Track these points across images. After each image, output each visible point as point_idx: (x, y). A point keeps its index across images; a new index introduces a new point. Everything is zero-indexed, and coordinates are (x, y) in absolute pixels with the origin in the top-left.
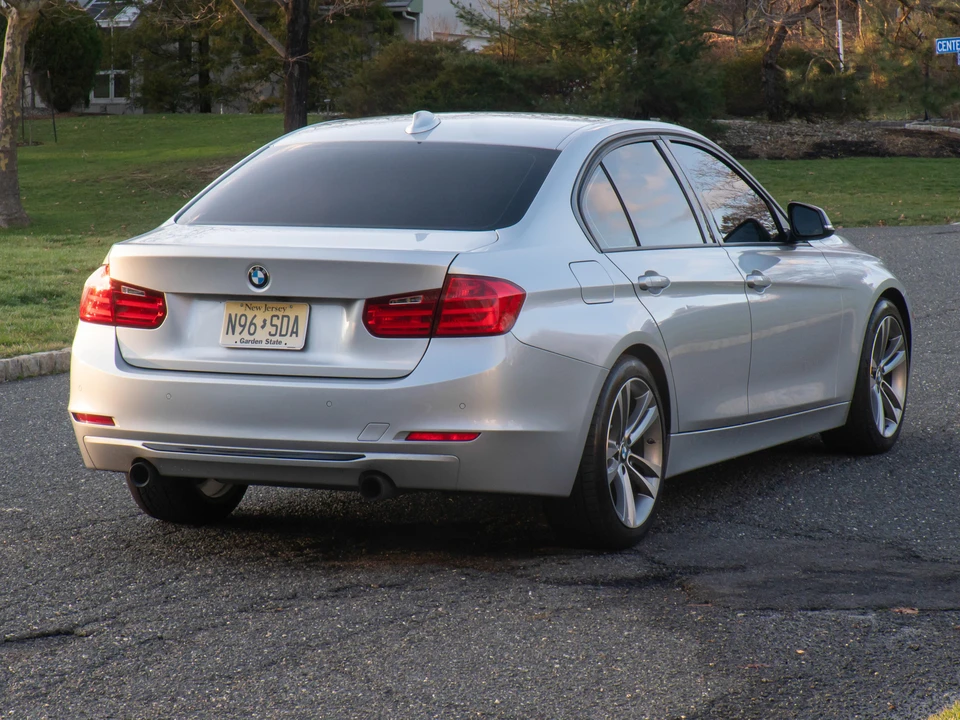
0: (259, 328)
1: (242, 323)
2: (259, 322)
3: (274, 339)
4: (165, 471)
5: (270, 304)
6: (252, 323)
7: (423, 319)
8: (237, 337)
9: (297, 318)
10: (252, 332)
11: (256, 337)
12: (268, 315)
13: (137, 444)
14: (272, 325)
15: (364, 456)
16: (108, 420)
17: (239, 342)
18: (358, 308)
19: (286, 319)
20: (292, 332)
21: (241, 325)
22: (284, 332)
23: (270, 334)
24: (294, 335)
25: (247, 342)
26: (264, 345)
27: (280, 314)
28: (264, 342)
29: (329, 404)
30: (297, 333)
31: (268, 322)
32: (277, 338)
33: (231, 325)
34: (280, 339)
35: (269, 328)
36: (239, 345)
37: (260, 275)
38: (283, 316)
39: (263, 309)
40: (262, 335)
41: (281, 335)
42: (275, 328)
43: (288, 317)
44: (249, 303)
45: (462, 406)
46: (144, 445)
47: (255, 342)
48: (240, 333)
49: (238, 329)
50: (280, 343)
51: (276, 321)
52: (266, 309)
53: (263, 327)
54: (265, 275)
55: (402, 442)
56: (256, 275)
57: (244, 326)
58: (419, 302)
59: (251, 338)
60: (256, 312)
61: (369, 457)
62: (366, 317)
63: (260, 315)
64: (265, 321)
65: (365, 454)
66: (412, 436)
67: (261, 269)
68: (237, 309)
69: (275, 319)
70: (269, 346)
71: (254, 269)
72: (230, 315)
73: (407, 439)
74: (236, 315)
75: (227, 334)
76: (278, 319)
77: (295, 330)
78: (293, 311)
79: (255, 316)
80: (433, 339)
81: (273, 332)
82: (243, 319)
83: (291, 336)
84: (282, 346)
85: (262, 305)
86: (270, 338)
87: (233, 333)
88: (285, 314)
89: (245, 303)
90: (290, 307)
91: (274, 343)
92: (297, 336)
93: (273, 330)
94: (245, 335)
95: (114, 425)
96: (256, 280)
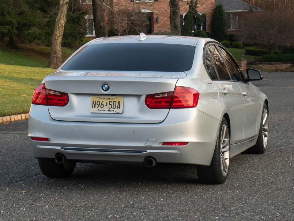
0: (105, 106)
1: (98, 104)
2: (104, 103)
3: (111, 109)
4: (68, 157)
5: (109, 97)
6: (102, 104)
7: (167, 102)
8: (96, 109)
9: (119, 102)
10: (102, 107)
11: (104, 109)
12: (108, 101)
13: (59, 148)
14: (110, 104)
15: (147, 151)
16: (47, 139)
17: (97, 111)
18: (143, 98)
19: (115, 103)
20: (118, 107)
21: (97, 105)
22: (114, 107)
25: (100, 111)
26: (107, 112)
27: (113, 101)
28: (107, 111)
29: (134, 132)
30: (119, 107)
31: (108, 104)
33: (94, 104)
34: (113, 109)
35: (108, 106)
37: (106, 86)
38: (114, 101)
39: (106, 99)
40: (106, 108)
41: (113, 108)
44: (100, 97)
45: (182, 133)
46: (61, 148)
47: (103, 110)
48: (98, 108)
49: (97, 106)
50: (113, 111)
51: (111, 103)
52: (107, 99)
53: (106, 105)
54: (108, 86)
55: (160, 145)
56: (105, 87)
57: (99, 105)
58: (166, 96)
59: (102, 109)
60: (103, 100)
61: (149, 151)
62: (146, 101)
63: (105, 101)
64: (107, 103)
65: (147, 150)
66: (165, 143)
67: (107, 85)
68: (96, 99)
69: (111, 102)
70: (109, 112)
71: (104, 84)
72: (93, 101)
73: (162, 145)
74: (96, 101)
75: (92, 108)
76: (112, 102)
77: (119, 106)
78: (117, 99)
79: (103, 101)
80: (170, 109)
81: (110, 107)
82: (98, 102)
83: (117, 108)
84: (114, 112)
85: (105, 97)
86: (109, 109)
87: (95, 108)
88: (114, 100)
89: (99, 97)
90: (117, 98)
91: (111, 111)
92: (119, 108)
93: (110, 106)
94: (100, 108)
95: (49, 141)
96: (104, 88)
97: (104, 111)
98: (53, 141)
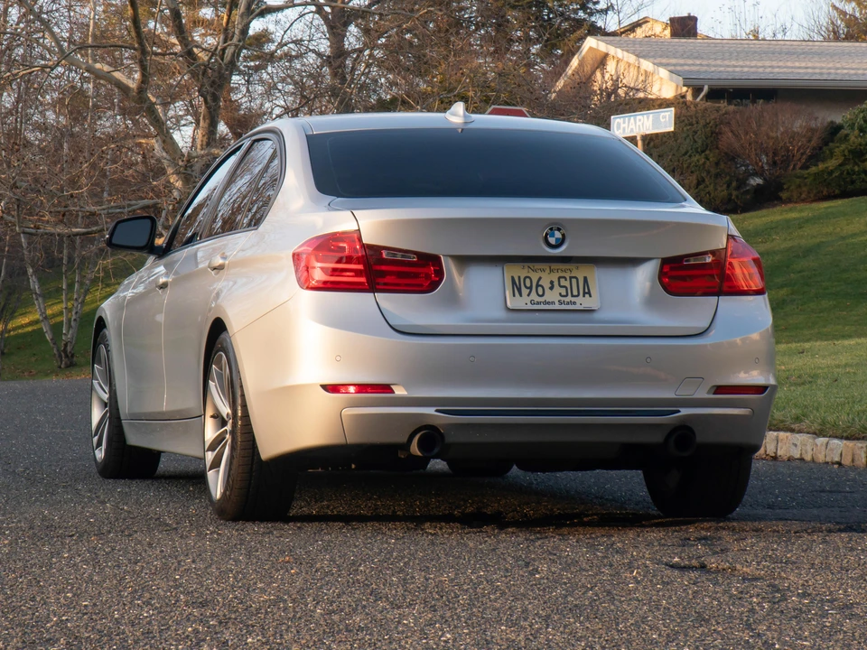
0: (547, 290)
1: (528, 284)
2: (545, 283)
3: (567, 299)
5: (554, 266)
6: (538, 285)
8: (526, 299)
9: (585, 279)
10: (540, 293)
11: (546, 298)
12: (555, 277)
13: (431, 411)
14: (561, 287)
15: (679, 411)
16: (386, 388)
17: (529, 304)
18: (653, 266)
19: (574, 281)
20: (584, 294)
21: (526, 287)
22: (575, 293)
23: (560, 294)
24: (587, 296)
25: (538, 303)
26: (557, 306)
27: (567, 275)
28: (557, 303)
29: (649, 360)
30: (589, 294)
31: (556, 283)
32: (569, 298)
33: (516, 287)
34: (573, 299)
35: (557, 289)
36: (530, 307)
37: (558, 235)
38: (571, 278)
39: (548, 271)
40: (552, 296)
41: (573, 296)
42: (565, 289)
43: (575, 277)
44: (531, 265)
45: (756, 360)
46: (437, 411)
47: (546, 303)
48: (528, 295)
49: (525, 291)
50: (575, 303)
51: (563, 282)
52: (551, 271)
53: (551, 288)
54: (563, 235)
55: (712, 396)
56: (553, 236)
57: (530, 288)
58: (710, 261)
59: (541, 299)
60: (539, 274)
61: (684, 411)
62: (662, 275)
63: (546, 276)
64: (552, 282)
65: (680, 409)
67: (559, 230)
68: (518, 271)
69: (562, 280)
70: (563, 307)
72: (513, 278)
73: (715, 393)
74: (519, 277)
75: (514, 296)
76: (566, 280)
77: (587, 291)
78: (581, 272)
79: (540, 278)
80: (720, 297)
81: (564, 293)
82: (528, 281)
83: (584, 296)
84: (577, 307)
85: (545, 266)
86: (562, 299)
87: (521, 295)
88: (573, 275)
89: (526, 264)
90: (577, 268)
91: (568, 303)
92: (590, 296)
93: (563, 291)
94: (534, 296)
95: (394, 393)
96: (552, 240)
97: (548, 303)
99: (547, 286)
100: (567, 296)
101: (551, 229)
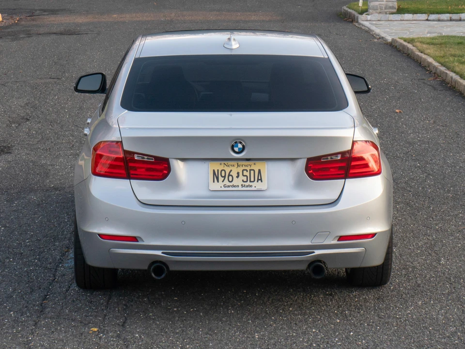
0: (235, 178)
1: (223, 175)
2: (234, 174)
3: (246, 184)
4: (173, 268)
5: (240, 163)
6: (229, 175)
7: (340, 168)
8: (221, 184)
9: (259, 171)
11: (234, 183)
12: (240, 170)
13: (159, 253)
14: (243, 175)
16: (134, 239)
17: (223, 186)
18: (302, 164)
19: (252, 172)
20: (258, 180)
21: (222, 177)
22: (252, 179)
23: (243, 181)
24: (260, 181)
25: (229, 186)
26: (240, 188)
27: (248, 169)
28: (240, 186)
29: (294, 223)
31: (241, 174)
32: (248, 183)
33: (216, 176)
34: (251, 184)
35: (241, 177)
36: (223, 189)
37: (240, 146)
38: (250, 170)
39: (236, 166)
40: (238, 182)
41: (250, 181)
42: (246, 177)
44: (226, 162)
45: (368, 219)
46: (162, 253)
47: (233, 186)
48: (223, 181)
49: (221, 179)
50: (251, 186)
52: (238, 166)
53: (238, 177)
54: (244, 146)
55: (335, 242)
56: (237, 147)
57: (225, 177)
58: (339, 158)
59: (231, 184)
60: (231, 168)
61: (318, 252)
62: (307, 169)
63: (234, 169)
64: (238, 173)
65: (315, 251)
66: (342, 238)
67: (241, 143)
68: (217, 166)
69: (245, 172)
70: (244, 189)
72: (214, 171)
73: (338, 240)
74: (218, 170)
75: (214, 182)
76: (247, 171)
77: (260, 178)
78: (256, 167)
79: (231, 171)
80: (347, 180)
81: (245, 180)
82: (223, 172)
83: (258, 182)
84: (253, 188)
85: (235, 163)
86: (244, 183)
87: (218, 182)
88: (252, 168)
89: (223, 162)
90: (255, 164)
91: (247, 186)
92: (262, 181)
94: (226, 182)
95: (138, 241)
96: (236, 149)
97: (235, 186)
98: (146, 242)
99: (235, 175)
100: (247, 181)
101: (236, 143)
